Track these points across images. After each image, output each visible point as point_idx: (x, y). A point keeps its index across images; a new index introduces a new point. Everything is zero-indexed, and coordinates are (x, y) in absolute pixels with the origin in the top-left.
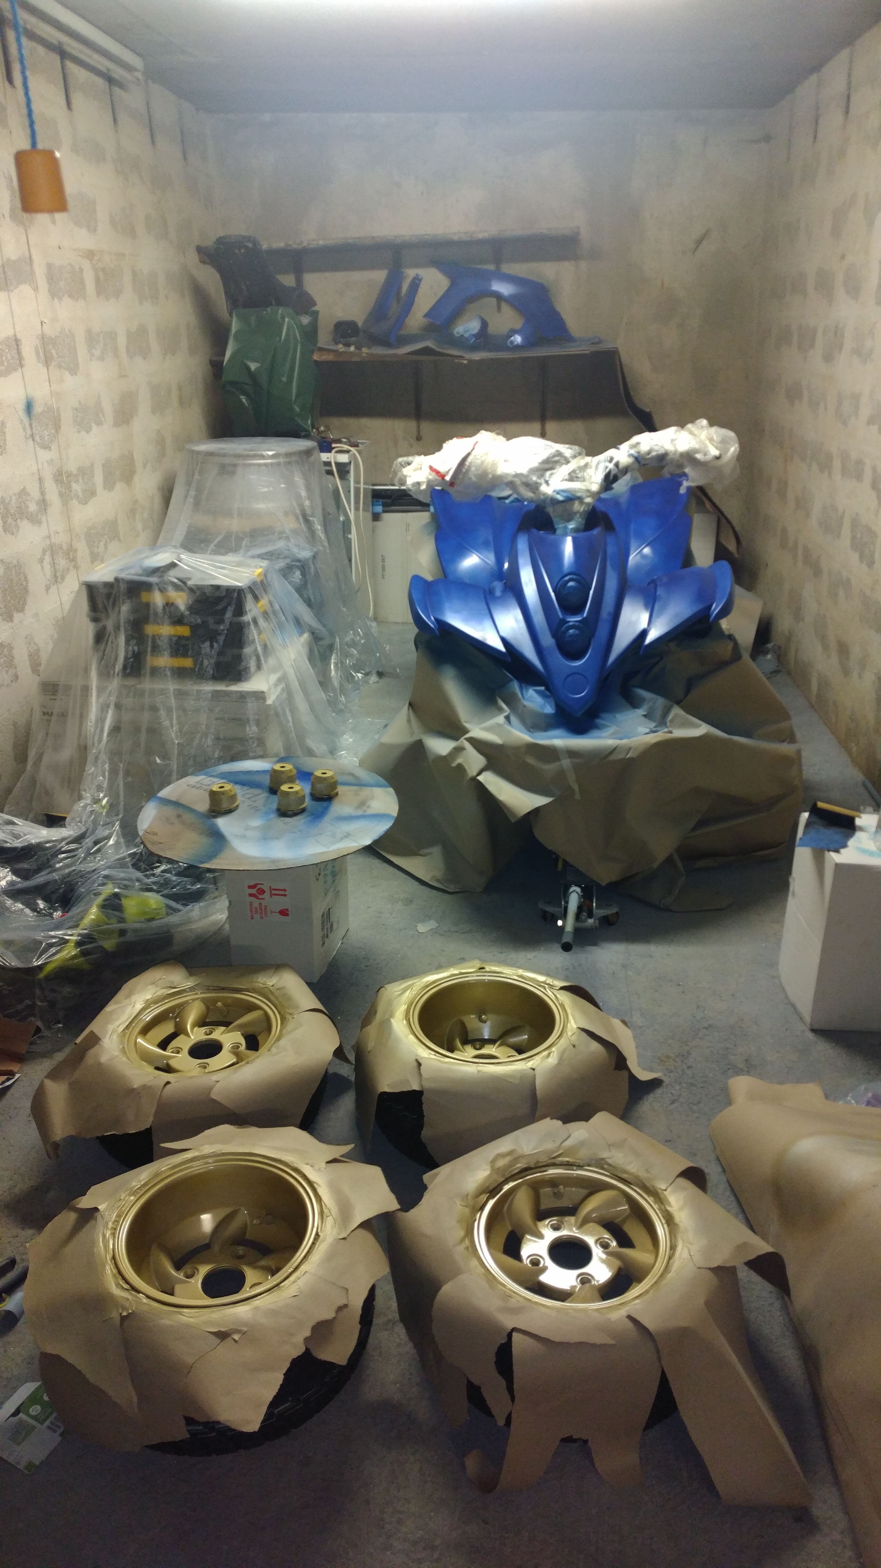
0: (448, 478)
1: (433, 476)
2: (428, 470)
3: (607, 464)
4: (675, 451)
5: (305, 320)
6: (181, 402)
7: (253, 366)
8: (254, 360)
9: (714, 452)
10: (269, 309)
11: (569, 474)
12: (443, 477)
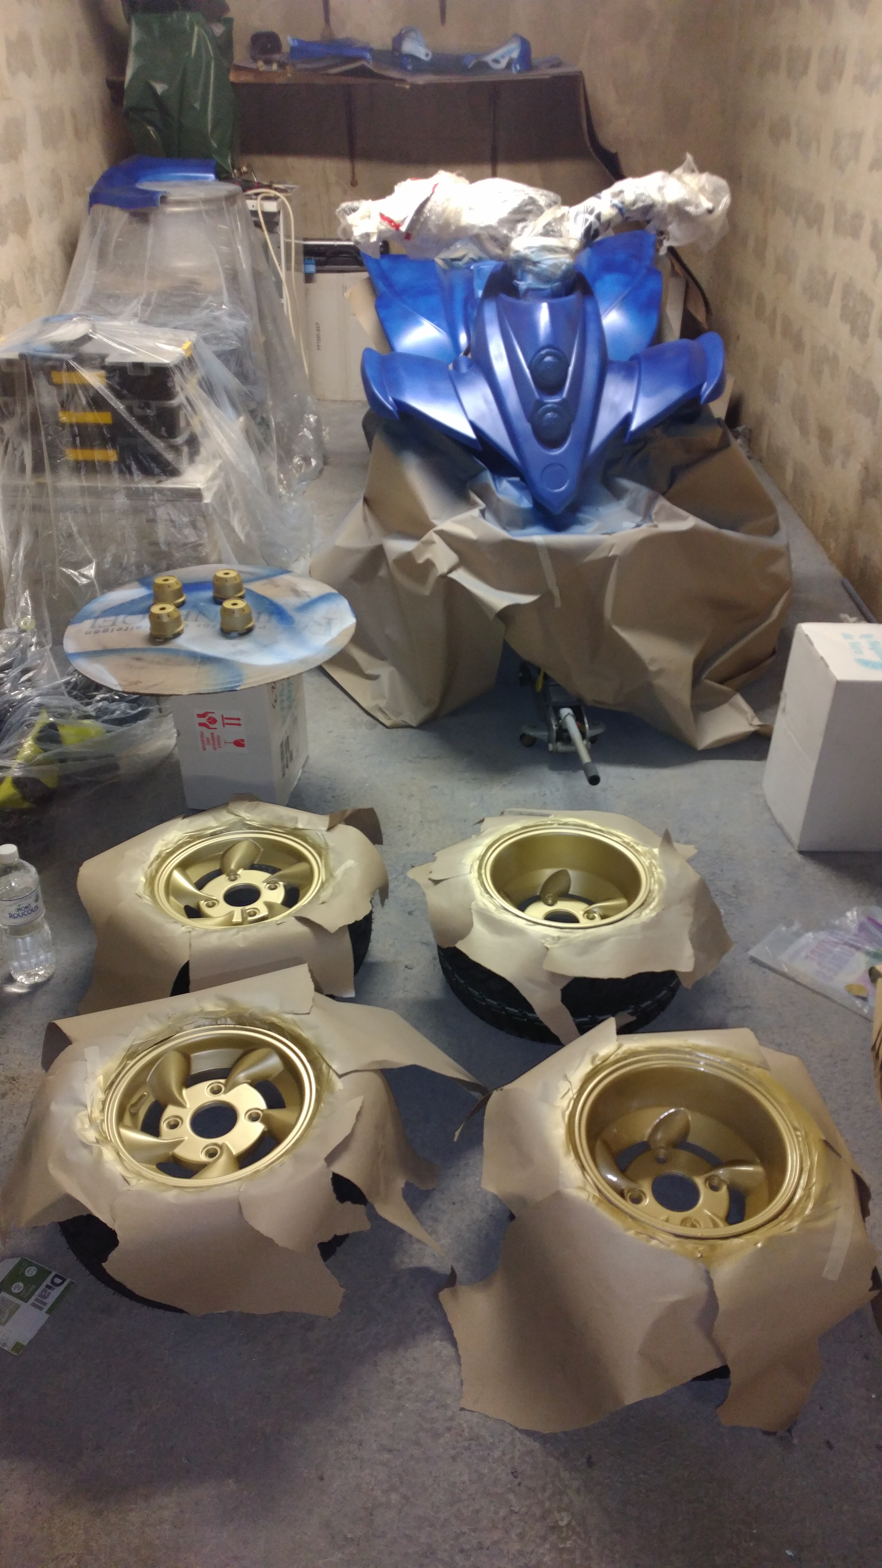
0: (403, 228)
1: (384, 226)
2: (379, 219)
3: (587, 216)
4: (663, 201)
5: (218, 29)
6: (77, 132)
7: (160, 88)
8: (161, 80)
9: (707, 204)
10: (174, 15)
11: (544, 227)
12: (397, 227)
